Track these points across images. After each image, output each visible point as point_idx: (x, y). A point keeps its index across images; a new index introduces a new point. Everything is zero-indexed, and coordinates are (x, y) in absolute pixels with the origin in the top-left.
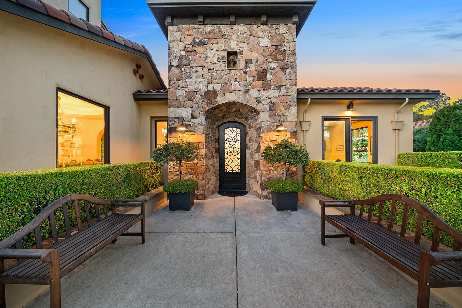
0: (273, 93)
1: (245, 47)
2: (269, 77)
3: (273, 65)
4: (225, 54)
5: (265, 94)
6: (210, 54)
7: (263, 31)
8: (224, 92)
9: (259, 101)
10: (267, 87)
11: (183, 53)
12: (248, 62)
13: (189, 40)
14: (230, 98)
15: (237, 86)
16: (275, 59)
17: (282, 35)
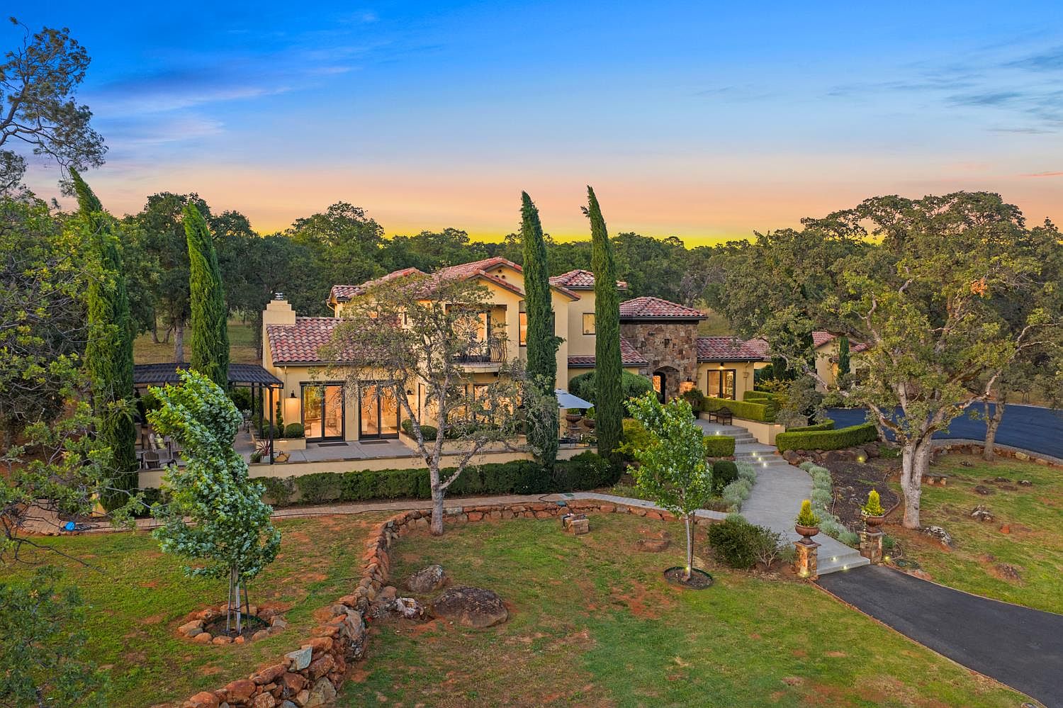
0: (686, 361)
1: (673, 336)
2: (684, 352)
3: (686, 346)
4: (663, 340)
5: (682, 362)
6: (657, 340)
7: (682, 328)
8: (664, 360)
9: (679, 366)
10: (683, 358)
11: (643, 340)
12: (674, 345)
13: (646, 333)
14: (666, 364)
15: (669, 357)
16: (687, 343)
17: (690, 330)
